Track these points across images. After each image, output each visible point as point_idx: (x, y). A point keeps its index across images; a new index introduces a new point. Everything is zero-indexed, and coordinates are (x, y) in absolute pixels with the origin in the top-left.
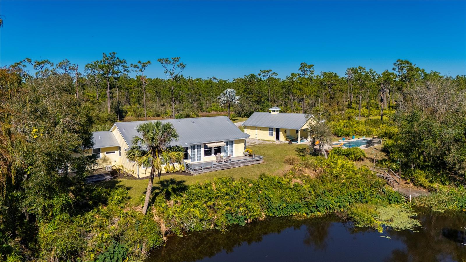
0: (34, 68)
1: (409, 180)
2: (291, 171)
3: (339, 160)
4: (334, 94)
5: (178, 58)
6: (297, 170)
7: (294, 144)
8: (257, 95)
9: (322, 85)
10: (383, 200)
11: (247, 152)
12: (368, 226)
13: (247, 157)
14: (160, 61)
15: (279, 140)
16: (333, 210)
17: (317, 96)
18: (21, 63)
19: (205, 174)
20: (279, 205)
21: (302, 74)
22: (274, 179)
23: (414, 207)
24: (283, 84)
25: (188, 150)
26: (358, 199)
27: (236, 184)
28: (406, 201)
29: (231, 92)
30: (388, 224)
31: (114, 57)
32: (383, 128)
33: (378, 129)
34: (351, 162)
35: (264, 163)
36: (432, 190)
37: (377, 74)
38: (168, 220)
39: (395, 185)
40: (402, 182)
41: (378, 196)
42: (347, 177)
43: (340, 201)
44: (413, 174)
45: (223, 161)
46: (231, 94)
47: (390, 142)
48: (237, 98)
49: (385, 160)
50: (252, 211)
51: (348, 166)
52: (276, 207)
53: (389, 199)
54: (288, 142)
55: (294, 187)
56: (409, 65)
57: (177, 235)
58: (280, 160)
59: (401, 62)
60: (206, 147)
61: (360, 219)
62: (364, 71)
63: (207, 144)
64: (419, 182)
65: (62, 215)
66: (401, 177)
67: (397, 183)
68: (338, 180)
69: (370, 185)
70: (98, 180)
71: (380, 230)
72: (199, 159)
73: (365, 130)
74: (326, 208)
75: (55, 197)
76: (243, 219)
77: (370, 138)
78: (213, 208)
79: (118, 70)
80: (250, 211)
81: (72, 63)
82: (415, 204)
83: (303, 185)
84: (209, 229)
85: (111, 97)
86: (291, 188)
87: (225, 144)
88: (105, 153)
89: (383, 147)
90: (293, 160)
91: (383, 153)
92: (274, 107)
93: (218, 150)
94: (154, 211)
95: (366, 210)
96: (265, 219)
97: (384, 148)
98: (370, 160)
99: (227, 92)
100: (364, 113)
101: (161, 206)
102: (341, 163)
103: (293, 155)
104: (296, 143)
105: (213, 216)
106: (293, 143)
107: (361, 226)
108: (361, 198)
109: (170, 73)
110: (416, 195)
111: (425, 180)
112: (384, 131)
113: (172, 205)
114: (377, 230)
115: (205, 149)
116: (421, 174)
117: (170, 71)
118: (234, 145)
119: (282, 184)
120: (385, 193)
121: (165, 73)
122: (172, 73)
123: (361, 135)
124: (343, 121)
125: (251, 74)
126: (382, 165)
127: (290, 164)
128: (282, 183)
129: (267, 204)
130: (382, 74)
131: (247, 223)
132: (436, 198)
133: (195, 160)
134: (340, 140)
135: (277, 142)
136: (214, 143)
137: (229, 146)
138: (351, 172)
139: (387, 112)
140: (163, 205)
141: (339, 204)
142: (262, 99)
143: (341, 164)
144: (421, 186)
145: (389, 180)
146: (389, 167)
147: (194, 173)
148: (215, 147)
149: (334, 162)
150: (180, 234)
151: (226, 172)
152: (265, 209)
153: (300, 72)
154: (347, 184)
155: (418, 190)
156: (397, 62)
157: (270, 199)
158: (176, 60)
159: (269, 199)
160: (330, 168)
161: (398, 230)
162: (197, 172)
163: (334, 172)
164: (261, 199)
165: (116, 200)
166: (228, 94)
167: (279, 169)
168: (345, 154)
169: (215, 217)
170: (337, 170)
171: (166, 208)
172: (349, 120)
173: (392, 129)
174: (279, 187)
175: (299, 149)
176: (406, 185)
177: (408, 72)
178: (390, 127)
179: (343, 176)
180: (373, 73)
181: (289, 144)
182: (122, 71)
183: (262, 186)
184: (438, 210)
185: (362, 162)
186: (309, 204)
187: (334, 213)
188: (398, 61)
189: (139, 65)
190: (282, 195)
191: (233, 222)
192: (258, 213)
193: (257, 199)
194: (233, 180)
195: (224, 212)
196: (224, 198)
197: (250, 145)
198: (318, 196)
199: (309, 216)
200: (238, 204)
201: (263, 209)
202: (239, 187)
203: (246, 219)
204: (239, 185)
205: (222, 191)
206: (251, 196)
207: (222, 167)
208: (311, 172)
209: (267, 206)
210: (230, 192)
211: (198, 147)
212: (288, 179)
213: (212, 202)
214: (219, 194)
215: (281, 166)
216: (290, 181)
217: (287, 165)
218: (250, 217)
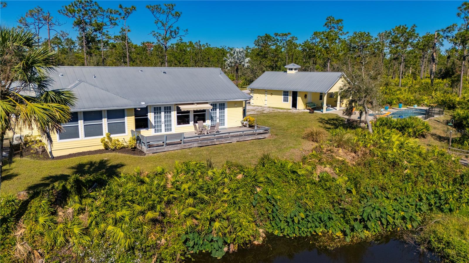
2: (314, 151)
3: (392, 136)
6: (324, 151)
7: (317, 113)
11: (247, 120)
13: (246, 128)
14: (148, 8)
15: (296, 108)
16: (394, 227)
19: (169, 153)
20: (292, 215)
22: (285, 166)
25: (149, 114)
26: (433, 204)
27: (214, 173)
29: (240, 52)
33: (430, 97)
34: (412, 139)
35: (271, 138)
38: (53, 251)
42: (412, 164)
43: (403, 209)
45: (206, 134)
46: (240, 55)
48: (247, 60)
50: (239, 229)
51: (410, 145)
52: (286, 218)
54: (308, 111)
55: (320, 181)
58: (296, 133)
60: (179, 111)
63: (180, 106)
68: (398, 169)
72: (168, 127)
73: (412, 98)
74: (380, 223)
76: (220, 244)
80: (235, 229)
83: (336, 177)
86: (315, 183)
87: (211, 107)
90: (318, 134)
92: (292, 64)
93: (200, 116)
94: (19, 233)
96: (264, 241)
99: (234, 52)
102: (398, 140)
103: (316, 127)
104: (320, 112)
105: (158, 239)
106: (315, 111)
109: (163, 24)
112: (441, 99)
113: (71, 216)
115: (178, 113)
117: (162, 21)
118: (226, 110)
119: (299, 176)
123: (409, 104)
125: (266, 35)
127: (313, 141)
128: (299, 173)
129: (270, 212)
131: (227, 252)
133: (161, 130)
134: (382, 110)
135: (294, 111)
136: (193, 104)
137: (218, 110)
138: (417, 156)
140: (41, 219)
141: (402, 213)
143: (397, 142)
147: (147, 151)
148: (194, 112)
151: (204, 152)
152: (266, 221)
154: (412, 177)
157: (277, 203)
158: (171, 7)
159: (275, 203)
160: (380, 148)
163: (389, 156)
164: (259, 203)
166: (235, 54)
167: (294, 148)
168: (398, 126)
169: (163, 240)
170: (393, 152)
172: (387, 87)
174: (293, 180)
175: (324, 119)
179: (405, 163)
181: (310, 113)
183: (262, 179)
185: (423, 139)
186: (348, 213)
187: (394, 232)
189: (120, 11)
190: (299, 195)
191: (201, 249)
192: (251, 231)
193: (252, 203)
194: (210, 166)
195: (181, 230)
196: (185, 203)
197: (256, 113)
198: (363, 197)
199: (348, 239)
200: (212, 213)
201: (261, 221)
202: (220, 179)
203: (225, 243)
204: (219, 176)
205: (182, 189)
206: (237, 199)
207: (201, 143)
208: (348, 154)
209: (269, 215)
210: (198, 192)
211: (165, 109)
212: (310, 167)
213: (155, 212)
214: (175, 195)
215: (297, 143)
216: (313, 170)
217: (308, 141)
218: (234, 240)
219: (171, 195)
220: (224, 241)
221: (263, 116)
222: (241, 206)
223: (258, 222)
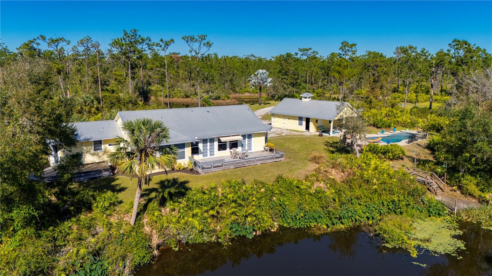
0: (49, 46)
1: (456, 187)
2: (314, 172)
3: (372, 161)
4: (378, 77)
5: (204, 36)
6: (322, 171)
7: (325, 136)
8: (293, 76)
9: (366, 66)
10: (422, 211)
11: (268, 146)
12: (399, 247)
13: (267, 152)
14: (184, 39)
15: (309, 130)
16: (360, 222)
17: (360, 78)
18: (34, 41)
19: (214, 172)
20: (296, 214)
21: (342, 54)
22: (292, 183)
23: (459, 222)
24: (322, 64)
25: (199, 145)
26: (391, 208)
27: (246, 187)
28: (450, 213)
29: (263, 73)
30: (424, 245)
31: (136, 35)
32: (432, 118)
33: (425, 120)
34: (388, 162)
35: (285, 161)
36: (483, 201)
37: (429, 54)
38: (162, 231)
39: (438, 193)
40: (447, 189)
41: (415, 207)
42: (379, 182)
43: (369, 211)
44: (461, 180)
45: (239, 158)
46: (263, 76)
47: (437, 137)
48: (269, 80)
49: (428, 161)
50: (262, 222)
51: (383, 167)
52: (292, 216)
53: (429, 211)
54: (318, 134)
55: (315, 193)
56: (467, 46)
57: (171, 248)
58: (305, 156)
59: (457, 43)
60: (219, 141)
61: (390, 237)
62: (415, 51)
63: (220, 138)
64: (468, 190)
65: (25, 230)
66: (447, 183)
67: (442, 189)
68: (369, 185)
69: (407, 192)
70: (94, 176)
71: (413, 254)
72: (212, 153)
73: (409, 121)
74: (351, 220)
75: (14, 210)
76: (251, 230)
77: (414, 132)
78: (217, 217)
79: (142, 48)
80: (260, 222)
81: (94, 40)
82: (461, 218)
83: (327, 190)
84: (210, 242)
85: (133, 78)
86: (311, 194)
87: (243, 138)
88: (108, 145)
89: (428, 143)
90: (320, 158)
91: (426, 150)
92: (306, 94)
93: (234, 145)
94: (145, 221)
95: (399, 224)
96: (277, 230)
97: (429, 145)
98: (410, 159)
99: (258, 74)
100: (411, 98)
101: (154, 215)
102: (375, 164)
103: (322, 150)
104: (328, 135)
105: (216, 226)
106: (324, 134)
107: (390, 247)
108: (395, 208)
109: (196, 52)
110: (463, 206)
111: (475, 189)
112: (432, 123)
113: (168, 212)
114: (410, 253)
115: (219, 143)
116: (471, 181)
117: (195, 50)
118: (253, 138)
119: (301, 189)
120: (424, 204)
121: (190, 52)
122: (197, 52)
123: (404, 127)
124: (386, 109)
125: (287, 54)
126: (425, 167)
127: (316, 163)
128: (302, 188)
129: (281, 212)
130: (436, 54)
131: (255, 235)
132: (487, 212)
133: (207, 155)
134: (379, 133)
135: (307, 133)
136: (229, 136)
137: (247, 139)
138: (385, 175)
139: (438, 97)
140: (156, 214)
141: (368, 214)
142: (299, 81)
143: (374, 166)
144: (471, 195)
145: (431, 186)
146: (433, 170)
147: (201, 172)
148: (230, 142)
149: (367, 163)
150: (176, 247)
151: (238, 172)
152: (279, 218)
153: (340, 52)
154: (379, 191)
155: (466, 199)
156: (453, 42)
157: (286, 207)
158: (203, 38)
159: (285, 207)
160: (361, 169)
161: (436, 255)
162: (205, 171)
163: (365, 175)
164: (275, 207)
165: (101, 207)
166: (259, 75)
167: (301, 169)
168: (382, 151)
169: (218, 227)
170: (368, 173)
171: (160, 217)
172: (392, 107)
173: (441, 119)
174: (297, 192)
175: (329, 142)
176: (452, 192)
177: (465, 55)
178: (439, 117)
179: (375, 181)
180: (425, 53)
181: (319, 136)
182: (147, 49)
183: (277, 192)
184: (488, 228)
185: (400, 161)
186: (331, 214)
187: (360, 226)
188: (455, 41)
189: (161, 43)
190: (300, 202)
191: (240, 233)
192: (269, 224)
193: (270, 207)
194: (244, 183)
195: (228, 221)
196: (230, 206)
197: (275, 136)
198: (343, 204)
199: (329, 230)
200: (246, 212)
201: (276, 218)
202: (250, 192)
203: (254, 230)
204: (249, 189)
205: (228, 198)
206: (261, 204)
207: (236, 166)
208: (339, 173)
209: (281, 215)
210: (238, 199)
211: (210, 141)
212: (310, 183)
213: (214, 210)
214: (224, 201)
215: (304, 165)
216: (311, 185)
217: (312, 163)
218: (259, 228)
219: (222, 201)
220: (253, 229)
221: (281, 139)
222: (264, 208)
223: (274, 219)
